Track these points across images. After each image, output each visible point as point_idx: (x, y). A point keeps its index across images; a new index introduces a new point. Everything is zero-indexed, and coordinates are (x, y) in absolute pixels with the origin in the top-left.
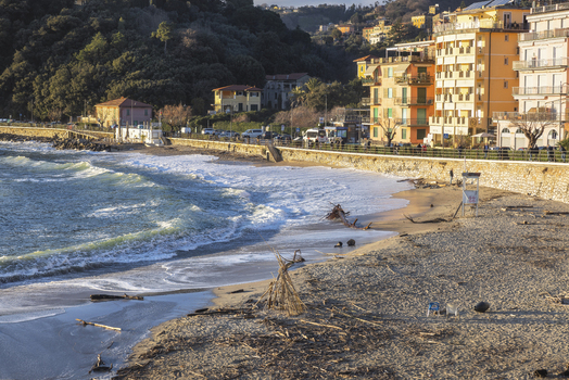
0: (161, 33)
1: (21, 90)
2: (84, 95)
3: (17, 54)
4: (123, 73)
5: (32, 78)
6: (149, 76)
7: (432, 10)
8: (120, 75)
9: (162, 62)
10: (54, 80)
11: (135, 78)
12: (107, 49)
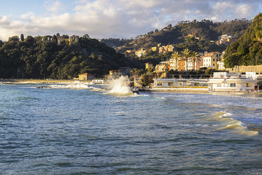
0: (92, 56)
1: (54, 71)
2: (74, 72)
3: (53, 62)
4: (84, 67)
5: (58, 68)
6: (91, 67)
7: (159, 45)
8: (83, 67)
9: (94, 64)
10: (64, 69)
11: (87, 68)
12: (78, 60)
